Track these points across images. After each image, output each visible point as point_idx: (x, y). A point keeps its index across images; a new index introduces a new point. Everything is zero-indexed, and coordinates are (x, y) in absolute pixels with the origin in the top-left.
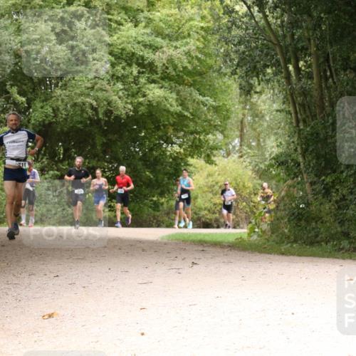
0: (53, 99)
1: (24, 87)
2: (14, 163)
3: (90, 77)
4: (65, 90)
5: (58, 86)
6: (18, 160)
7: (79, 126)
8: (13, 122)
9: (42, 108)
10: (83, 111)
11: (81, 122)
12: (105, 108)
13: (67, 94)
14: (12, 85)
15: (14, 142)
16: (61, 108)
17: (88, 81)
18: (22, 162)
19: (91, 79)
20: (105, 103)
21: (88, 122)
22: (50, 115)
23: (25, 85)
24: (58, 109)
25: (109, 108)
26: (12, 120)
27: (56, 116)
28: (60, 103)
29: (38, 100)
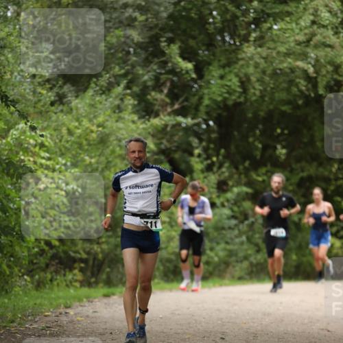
0: (241, 63)
1: (192, 43)
2: (137, 221)
3: (303, 24)
4: (260, 46)
5: (248, 41)
6: (143, 216)
7: (284, 108)
8: (136, 155)
9: (222, 77)
10: (291, 82)
11: (288, 102)
12: (329, 76)
13: (264, 54)
14: (171, 41)
15: (137, 186)
16: (253, 79)
17: (301, 30)
18: (150, 221)
19: (306, 28)
20: (330, 68)
21: (300, 102)
22: (235, 91)
23: (194, 38)
24: (249, 80)
25: (336, 76)
26: (134, 152)
27: (245, 91)
28: (251, 70)
29: (216, 64)
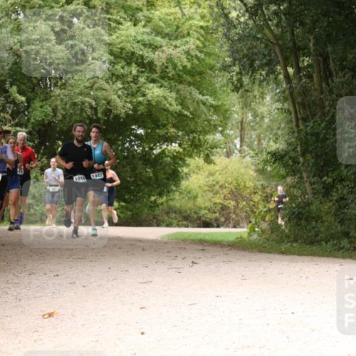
0: (53, 98)
1: (23, 87)
3: (89, 77)
5: (57, 86)
9: (41, 107)
12: (104, 106)
13: (66, 94)
17: (88, 80)
19: (91, 79)
20: (105, 102)
21: (88, 121)
22: (49, 115)
25: (108, 107)
27: (55, 115)
28: (58, 102)
29: (38, 99)
